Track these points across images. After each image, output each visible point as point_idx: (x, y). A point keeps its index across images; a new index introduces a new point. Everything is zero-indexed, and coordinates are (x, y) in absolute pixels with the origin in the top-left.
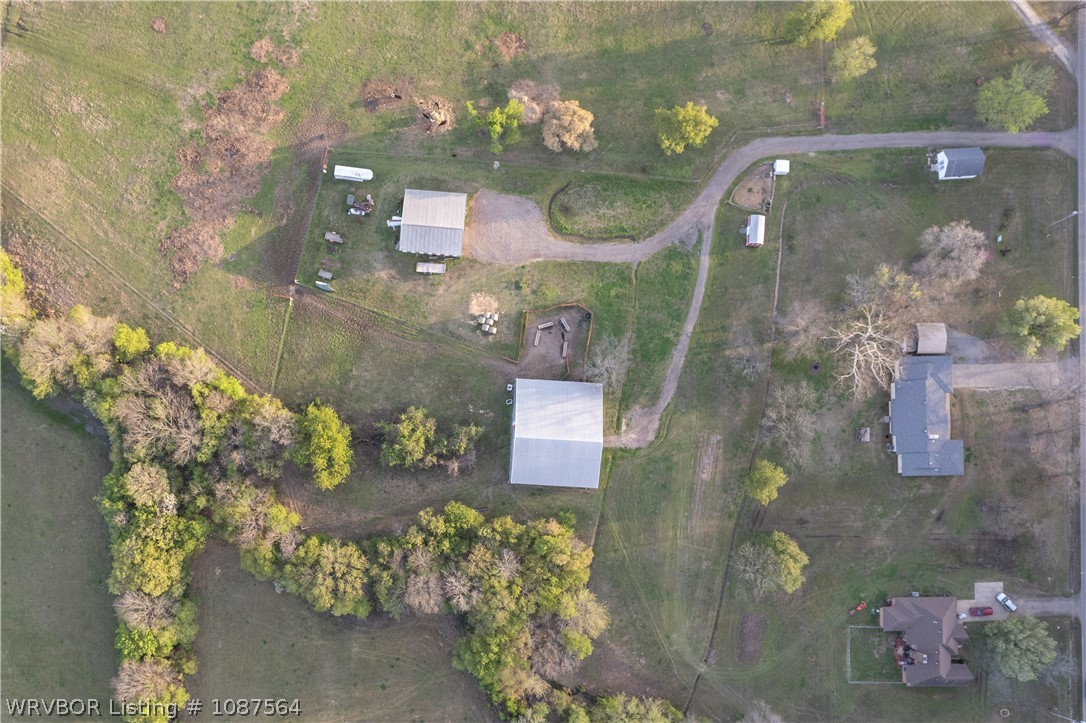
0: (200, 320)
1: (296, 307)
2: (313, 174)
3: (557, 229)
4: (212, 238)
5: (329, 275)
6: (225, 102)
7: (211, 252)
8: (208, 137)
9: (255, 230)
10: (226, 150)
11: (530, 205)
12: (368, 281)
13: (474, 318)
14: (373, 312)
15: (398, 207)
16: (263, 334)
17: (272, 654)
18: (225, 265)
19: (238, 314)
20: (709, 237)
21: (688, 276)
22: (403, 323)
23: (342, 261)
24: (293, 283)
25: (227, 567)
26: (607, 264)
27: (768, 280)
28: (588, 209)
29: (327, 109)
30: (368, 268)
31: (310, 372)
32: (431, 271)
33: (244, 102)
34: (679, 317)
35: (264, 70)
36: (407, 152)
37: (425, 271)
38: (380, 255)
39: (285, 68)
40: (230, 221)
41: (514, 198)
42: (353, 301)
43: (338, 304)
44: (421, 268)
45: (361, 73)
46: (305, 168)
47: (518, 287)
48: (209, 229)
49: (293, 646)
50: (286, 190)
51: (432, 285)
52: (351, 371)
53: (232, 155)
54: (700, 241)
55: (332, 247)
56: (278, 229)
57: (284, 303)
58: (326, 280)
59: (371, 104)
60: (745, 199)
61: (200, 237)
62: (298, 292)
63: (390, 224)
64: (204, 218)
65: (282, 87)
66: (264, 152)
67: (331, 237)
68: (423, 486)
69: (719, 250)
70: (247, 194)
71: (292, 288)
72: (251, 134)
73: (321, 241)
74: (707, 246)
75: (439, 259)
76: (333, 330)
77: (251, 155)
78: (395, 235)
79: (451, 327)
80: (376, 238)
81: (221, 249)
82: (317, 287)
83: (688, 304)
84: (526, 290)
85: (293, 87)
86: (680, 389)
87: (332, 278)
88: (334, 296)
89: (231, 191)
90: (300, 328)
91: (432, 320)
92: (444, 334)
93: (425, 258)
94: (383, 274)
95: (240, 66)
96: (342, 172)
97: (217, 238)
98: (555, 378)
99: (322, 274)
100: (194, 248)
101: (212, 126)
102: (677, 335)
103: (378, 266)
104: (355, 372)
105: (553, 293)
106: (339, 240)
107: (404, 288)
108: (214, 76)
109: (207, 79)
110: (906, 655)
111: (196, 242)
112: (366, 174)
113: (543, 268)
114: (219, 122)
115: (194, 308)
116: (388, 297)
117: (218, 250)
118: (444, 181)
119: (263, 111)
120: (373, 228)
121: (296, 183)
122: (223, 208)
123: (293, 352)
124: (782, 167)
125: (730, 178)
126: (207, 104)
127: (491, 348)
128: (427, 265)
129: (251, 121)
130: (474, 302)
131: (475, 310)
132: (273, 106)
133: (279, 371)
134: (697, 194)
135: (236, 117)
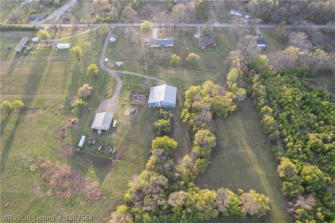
0: (118, 190)
1: (119, 159)
2: (79, 153)
3: (111, 97)
4: (91, 185)
5: (111, 150)
6: (46, 180)
7: (96, 185)
8: (56, 186)
9: (92, 171)
10: (62, 179)
11: (103, 102)
12: (115, 139)
13: (130, 114)
14: (125, 138)
15: (95, 130)
16: (127, 170)
17: (231, 168)
18: (101, 181)
19: (118, 177)
20: (119, 72)
21: (127, 75)
22: (129, 131)
23: (108, 146)
24: (111, 160)
25: (204, 182)
26: (121, 88)
27: (130, 63)
28: (107, 91)
29: (60, 149)
30: (112, 139)
31: (141, 156)
32: (115, 123)
33: (48, 174)
34: (137, 77)
35: (40, 167)
36: (80, 129)
37: (115, 125)
38: (108, 136)
39: (43, 160)
40: (87, 179)
41: (100, 105)
42: (120, 143)
43: (120, 147)
44: (114, 126)
45: (53, 140)
46: (76, 156)
47: (124, 105)
48: (87, 186)
49: (228, 162)
50: (81, 161)
51: (119, 123)
52: (141, 144)
53: (65, 178)
54: (120, 73)
55: (103, 149)
56: (93, 164)
57: (117, 163)
58: (113, 150)
59: (63, 137)
60: (112, 65)
61: (90, 189)
62: (114, 159)
63: (100, 133)
64: (84, 188)
65: (49, 162)
66: (67, 168)
67: (100, 149)
68: (176, 127)
69: (123, 70)
70: (79, 173)
71: (113, 161)
72: (60, 171)
73: (100, 152)
74: (121, 72)
75: (113, 122)
76: (128, 149)
77: (67, 171)
78: (103, 131)
79: (132, 119)
80: (103, 137)
81: (95, 182)
82: (114, 153)
83: (134, 75)
84: (125, 103)
85: (50, 159)
86: (153, 77)
87: (112, 148)
88: (118, 148)
89: (77, 178)
90: (126, 159)
91: (129, 124)
92: (134, 122)
93: (112, 125)
94: (114, 135)
95: (36, 175)
96: (81, 144)
97: (91, 183)
98: (148, 98)
99: (110, 151)
100: (93, 191)
101: (53, 185)
102: (141, 77)
103: (111, 136)
104: (142, 143)
105: (127, 98)
106: (101, 146)
107: (119, 130)
108: (35, 184)
109: (36, 186)
110: (211, 45)
111: (91, 191)
112: (84, 137)
113: (120, 100)
114: (52, 182)
115: (114, 192)
116: (121, 135)
117: (96, 183)
118: (91, 120)
119: (54, 167)
120: (100, 138)
121: (80, 159)
122: (82, 181)
123: (134, 160)
124: (106, 60)
125: (107, 68)
126: (44, 186)
127: (139, 110)
128: (114, 124)
129: (56, 171)
130: (126, 114)
131: (128, 114)
132: (54, 165)
133: (139, 165)
134: (109, 73)
135: (53, 176)
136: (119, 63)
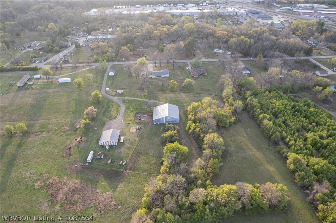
0: (133, 198)
1: (131, 170)
2: (88, 168)
3: (115, 118)
4: (103, 196)
5: (121, 162)
6: (53, 195)
7: (109, 196)
8: (65, 200)
9: (103, 183)
10: (72, 193)
11: (108, 123)
12: (124, 153)
13: (137, 131)
14: (134, 151)
15: (103, 147)
16: (140, 179)
17: (243, 168)
18: (114, 191)
19: (132, 186)
20: (120, 98)
21: (129, 100)
22: (137, 145)
23: (117, 159)
24: (122, 172)
25: (220, 183)
26: (125, 110)
27: (131, 91)
28: (111, 114)
29: (67, 166)
30: (121, 153)
31: (152, 165)
32: (123, 139)
33: (56, 189)
34: (138, 101)
35: (46, 184)
36: (87, 146)
37: (123, 140)
38: (117, 150)
39: (49, 177)
40: (98, 191)
41: (106, 125)
42: (130, 156)
43: (130, 159)
44: (122, 141)
45: (59, 158)
46: (85, 171)
47: (129, 123)
48: (100, 198)
49: (238, 163)
50: (91, 175)
51: (127, 139)
52: (151, 155)
53: (74, 192)
54: (122, 99)
55: (112, 162)
56: (104, 177)
57: (129, 174)
58: (123, 163)
59: (70, 155)
60: (114, 93)
61: (102, 200)
62: (125, 170)
63: (108, 149)
64: (95, 199)
65: (55, 178)
66: (76, 182)
67: (109, 162)
68: (183, 138)
69: (125, 96)
70: (90, 186)
71: (124, 172)
72: (69, 186)
73: (110, 165)
74: (123, 98)
75: (120, 138)
76: (139, 160)
77: (76, 185)
78: (111, 147)
79: (139, 135)
80: (111, 152)
81: (108, 193)
82: (125, 165)
83: (135, 100)
84: (130, 122)
85: (56, 175)
86: (154, 100)
87: (122, 161)
88: (128, 161)
89: (87, 191)
90: (137, 169)
91: (137, 139)
92: (141, 137)
93: (119, 140)
94: (123, 150)
95: (41, 192)
96: (89, 158)
97: (104, 194)
98: (153, 117)
99: (121, 163)
100: (106, 202)
101: (61, 199)
102: (142, 101)
103: (120, 151)
104: (152, 155)
105: (132, 118)
106: (111, 160)
107: (127, 145)
108: (41, 200)
109: (42, 203)
111: (104, 201)
112: (92, 152)
113: (124, 120)
114: (60, 197)
115: (129, 201)
116: (129, 149)
117: (109, 194)
118: (98, 138)
119: (61, 183)
120: (108, 152)
121: (89, 173)
122: (93, 193)
123: (145, 170)
124: (108, 89)
125: (109, 96)
126: (52, 202)
127: (144, 127)
128: (121, 140)
129: (64, 186)
130: (132, 131)
131: (135, 131)
132: (61, 180)
133: (152, 173)
134: (111, 100)
135: (61, 191)
136: (120, 91)
